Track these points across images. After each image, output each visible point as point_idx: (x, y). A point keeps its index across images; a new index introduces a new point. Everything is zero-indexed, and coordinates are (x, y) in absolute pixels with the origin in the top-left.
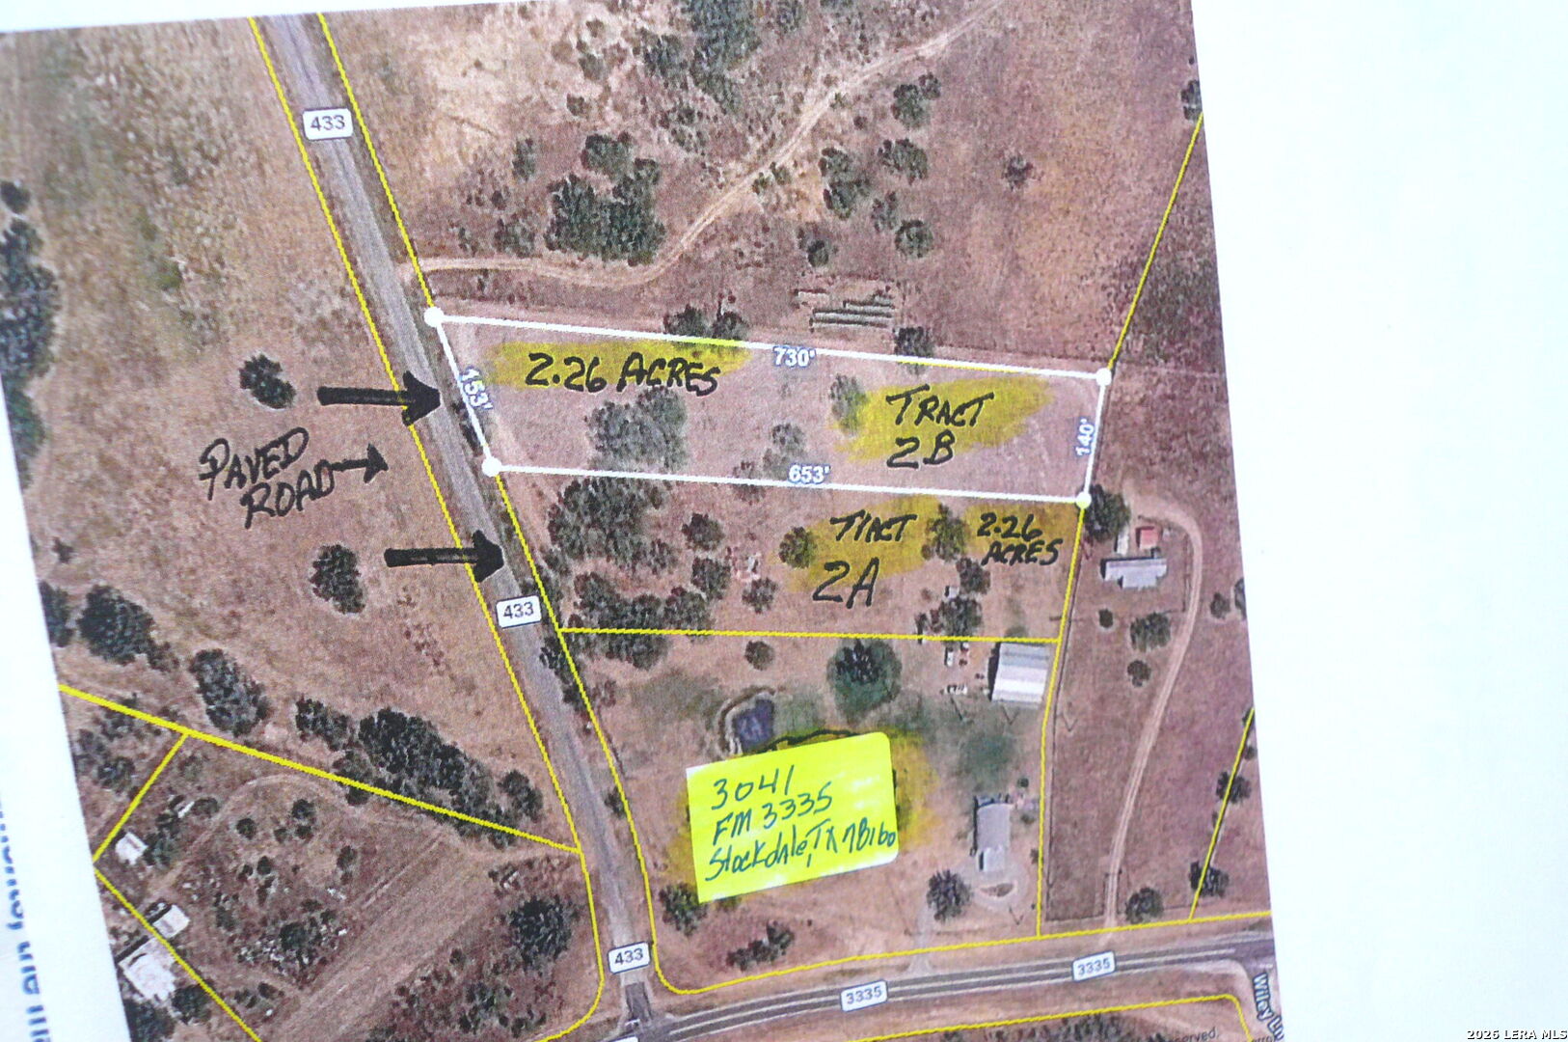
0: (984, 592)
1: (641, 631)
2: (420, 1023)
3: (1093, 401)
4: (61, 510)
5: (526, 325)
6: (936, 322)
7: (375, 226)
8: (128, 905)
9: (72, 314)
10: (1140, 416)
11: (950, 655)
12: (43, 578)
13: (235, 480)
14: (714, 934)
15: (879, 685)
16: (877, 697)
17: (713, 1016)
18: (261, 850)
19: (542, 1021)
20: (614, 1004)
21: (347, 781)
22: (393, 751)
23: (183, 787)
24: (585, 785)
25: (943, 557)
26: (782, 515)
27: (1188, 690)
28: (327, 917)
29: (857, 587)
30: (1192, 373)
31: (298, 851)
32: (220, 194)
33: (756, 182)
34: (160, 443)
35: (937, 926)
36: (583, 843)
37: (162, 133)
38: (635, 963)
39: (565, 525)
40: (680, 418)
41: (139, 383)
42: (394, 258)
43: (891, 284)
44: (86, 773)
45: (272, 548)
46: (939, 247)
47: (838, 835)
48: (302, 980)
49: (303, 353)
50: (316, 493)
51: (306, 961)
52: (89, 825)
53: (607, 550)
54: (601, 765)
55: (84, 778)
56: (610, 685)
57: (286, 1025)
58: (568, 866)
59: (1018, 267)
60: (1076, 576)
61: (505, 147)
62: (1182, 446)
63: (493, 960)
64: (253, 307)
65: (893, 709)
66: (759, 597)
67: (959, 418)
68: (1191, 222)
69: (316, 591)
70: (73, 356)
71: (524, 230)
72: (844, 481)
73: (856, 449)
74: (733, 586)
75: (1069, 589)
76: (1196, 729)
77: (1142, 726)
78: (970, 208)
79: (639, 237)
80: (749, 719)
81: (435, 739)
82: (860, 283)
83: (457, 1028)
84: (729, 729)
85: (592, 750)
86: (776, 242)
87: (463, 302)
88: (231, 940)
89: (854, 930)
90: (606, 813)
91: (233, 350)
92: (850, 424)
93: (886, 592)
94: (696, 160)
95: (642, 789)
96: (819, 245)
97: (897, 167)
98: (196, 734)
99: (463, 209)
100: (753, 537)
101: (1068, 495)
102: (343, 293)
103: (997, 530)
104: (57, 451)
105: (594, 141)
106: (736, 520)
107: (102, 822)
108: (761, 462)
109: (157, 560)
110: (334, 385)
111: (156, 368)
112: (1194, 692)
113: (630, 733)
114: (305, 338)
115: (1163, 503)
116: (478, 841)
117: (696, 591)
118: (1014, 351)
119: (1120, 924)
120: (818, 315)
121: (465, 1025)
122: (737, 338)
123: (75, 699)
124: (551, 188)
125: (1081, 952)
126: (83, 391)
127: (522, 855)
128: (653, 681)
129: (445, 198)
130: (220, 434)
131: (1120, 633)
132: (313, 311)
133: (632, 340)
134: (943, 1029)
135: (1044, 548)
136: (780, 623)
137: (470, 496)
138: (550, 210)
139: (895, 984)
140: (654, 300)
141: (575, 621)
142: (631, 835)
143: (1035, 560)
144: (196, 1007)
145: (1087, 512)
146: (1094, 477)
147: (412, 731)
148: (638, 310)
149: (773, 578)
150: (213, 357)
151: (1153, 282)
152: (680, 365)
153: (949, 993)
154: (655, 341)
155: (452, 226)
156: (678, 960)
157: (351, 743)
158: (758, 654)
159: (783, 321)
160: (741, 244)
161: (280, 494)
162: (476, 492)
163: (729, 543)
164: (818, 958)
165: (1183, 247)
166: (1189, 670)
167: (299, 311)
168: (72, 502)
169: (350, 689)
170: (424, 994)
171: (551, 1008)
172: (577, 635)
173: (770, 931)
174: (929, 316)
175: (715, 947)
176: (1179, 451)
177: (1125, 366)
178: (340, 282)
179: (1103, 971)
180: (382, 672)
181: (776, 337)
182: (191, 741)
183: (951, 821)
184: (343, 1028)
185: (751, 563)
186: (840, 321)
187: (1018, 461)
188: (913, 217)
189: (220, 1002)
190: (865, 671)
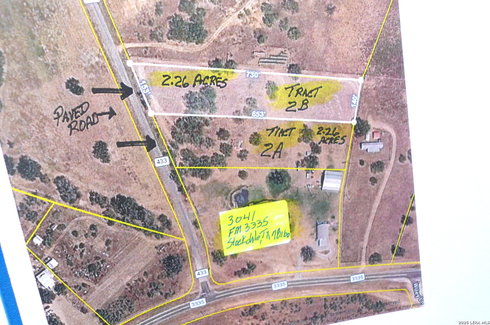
0: (319, 154)
1: (203, 168)
2: (135, 294)
3: (357, 88)
4: (9, 131)
5: (161, 65)
6: (302, 62)
7: (109, 33)
8: (38, 258)
9: (9, 65)
10: (374, 93)
11: (308, 175)
12: (5, 153)
13: (66, 120)
14: (230, 266)
15: (283, 184)
16: (283, 188)
17: (230, 292)
18: (80, 241)
19: (174, 293)
20: (197, 288)
21: (107, 218)
22: (122, 208)
23: (53, 220)
24: (186, 218)
25: (305, 142)
26: (250, 128)
27: (391, 187)
28: (103, 261)
29: (276, 152)
30: (392, 78)
31: (92, 241)
32: (56, 23)
33: (239, 15)
34: (40, 107)
35: (304, 264)
36: (186, 237)
37: (35, 3)
38: (204, 275)
39: (176, 133)
40: (215, 96)
41: (32, 88)
42: (115, 43)
43: (286, 49)
44: (22, 216)
45: (79, 142)
46: (303, 36)
47: (270, 234)
48: (96, 281)
49: (86, 76)
50: (93, 124)
51: (96, 275)
52: (24, 233)
53: (191, 141)
54: (191, 212)
55: (22, 218)
56: (193, 185)
57: (91, 296)
58: (181, 244)
59: (331, 43)
60: (351, 148)
61: (152, 5)
63: (157, 275)
64: (69, 61)
65: (288, 192)
66: (242, 155)
67: (310, 95)
68: (392, 26)
69: (94, 156)
70: (10, 79)
71: (159, 33)
72: (271, 116)
73: (275, 105)
74: (233, 152)
75: (349, 153)
76: (394, 200)
77: (374, 199)
78: (314, 22)
79: (199, 35)
80: (240, 196)
81: (135, 204)
82: (275, 49)
83: (147, 296)
84: (233, 199)
85: (188, 207)
86: (246, 35)
87: (139, 58)
88: (72, 269)
89: (276, 264)
90: (193, 227)
91: (62, 76)
92: (272, 97)
93: (286, 154)
94: (218, 8)
95: (205, 219)
96: (261, 36)
97: (288, 8)
98: (57, 203)
99: (138, 26)
100: (240, 136)
101: (348, 121)
102: (99, 56)
103: (324, 133)
104: (7, 111)
105: (182, 2)
106: (234, 130)
107: (28, 232)
108: (242, 110)
109: (41, 146)
110: (97, 87)
111: (38, 83)
112: (393, 188)
113: (200, 201)
114: (87, 72)
115: (382, 124)
116: (151, 236)
117: (222, 154)
118: (329, 72)
119: (366, 264)
120: (261, 60)
121: (149, 295)
122: (233, 68)
123: (17, 192)
124: (169, 18)
125: (353, 273)
126: (14, 91)
127: (166, 241)
128: (208, 184)
129: (132, 23)
130: (60, 104)
131: (366, 167)
132: (89, 62)
133: (198, 70)
134: (306, 297)
135: (340, 139)
136: (250, 164)
137: (144, 123)
138: (168, 26)
139: (290, 282)
140: (205, 56)
141: (181, 164)
142: (201, 234)
143: (337, 143)
144: (62, 290)
145: (355, 126)
146: (358, 114)
147: (128, 201)
148: (199, 60)
149: (247, 149)
150: (56, 79)
151: (379, 47)
152: (214, 78)
153: (308, 285)
154: (206, 70)
155: (135, 32)
156: (218, 274)
157: (108, 206)
158: (242, 174)
159: (249, 62)
160: (234, 36)
161: (81, 124)
162: (146, 122)
163: (232, 138)
164: (264, 273)
165: (390, 35)
166: (391, 180)
167: (84, 62)
168: (13, 128)
169: (107, 188)
170: (135, 286)
171: (177, 289)
172: (182, 169)
173: (248, 265)
174: (300, 60)
175: (230, 270)
176: (388, 105)
177: (368, 76)
178: (98, 52)
179: (361, 280)
180: (117, 182)
181: (247, 68)
182: (55, 206)
183: (308, 230)
184: (110, 296)
185: (240, 144)
186: (269, 62)
187: (331, 109)
188: (294, 26)
189: (70, 289)
190: (279, 180)
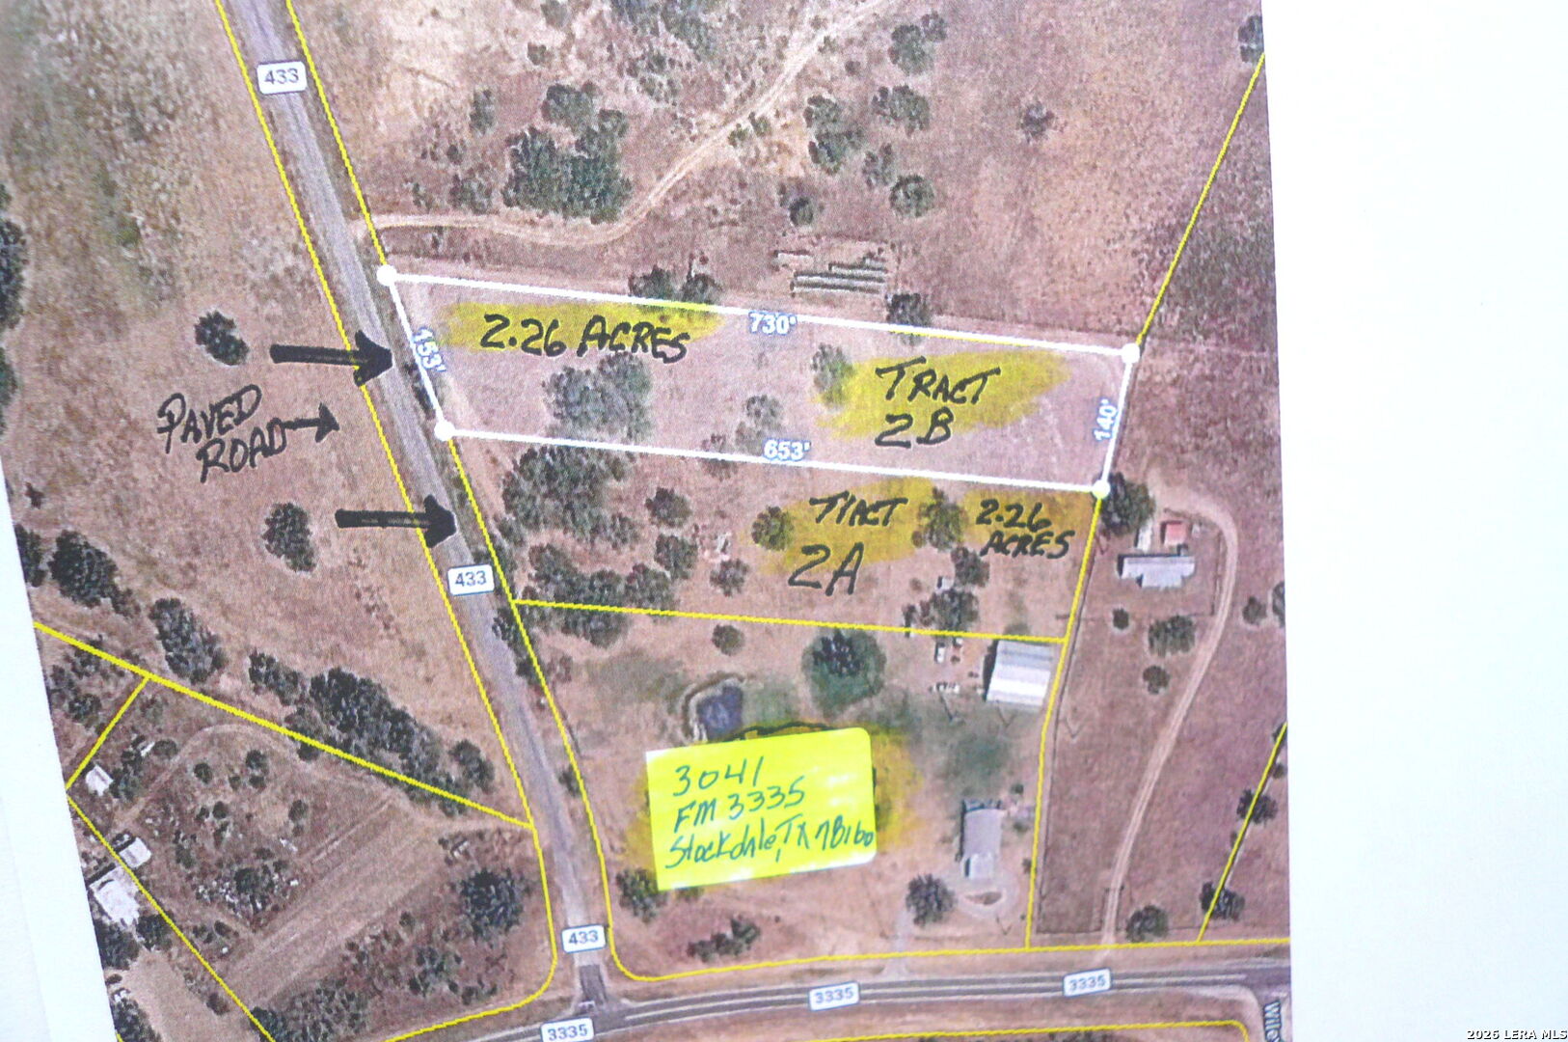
0: (982, 585)
1: (600, 608)
2: (370, 979)
3: (1116, 380)
4: (32, 457)
5: (481, 285)
6: (935, 288)
7: (329, 182)
8: (98, 833)
9: (38, 268)
10: (1172, 397)
11: (941, 651)
12: (19, 521)
13: (191, 435)
14: (674, 923)
15: (860, 677)
16: (857, 691)
17: (672, 1005)
18: (216, 795)
19: (493, 991)
20: (567, 983)
21: (298, 736)
22: (344, 711)
23: (145, 727)
24: (538, 760)
25: (936, 545)
26: (756, 493)
27: (1212, 700)
28: (280, 866)
29: (838, 574)
30: (1236, 351)
31: (252, 803)
32: (177, 150)
33: (733, 134)
34: (121, 395)
35: (916, 930)
36: (536, 819)
37: (121, 88)
38: (590, 945)
39: (518, 494)
40: (645, 386)
41: (101, 336)
42: (347, 214)
43: (884, 246)
44: (59, 706)
45: (226, 503)
46: (942, 205)
47: (810, 831)
48: (255, 923)
49: (256, 310)
50: (268, 451)
51: (259, 905)
52: (62, 754)
53: (564, 522)
54: (555, 742)
55: (57, 711)
56: (566, 661)
57: (241, 964)
58: (520, 840)
59: (1034, 228)
60: (1089, 572)
61: (462, 99)
62: (1220, 434)
63: (443, 927)
64: (208, 263)
65: (876, 705)
66: (728, 578)
67: (958, 394)
68: (1243, 180)
69: (268, 547)
70: (40, 309)
71: (480, 186)
72: (827, 458)
73: (841, 424)
74: (700, 566)
75: (1079, 586)
76: (1219, 743)
77: (1156, 736)
78: (978, 163)
79: (603, 193)
80: (714, 706)
81: (384, 702)
82: (848, 245)
83: (407, 988)
84: (693, 714)
85: (546, 726)
86: (754, 199)
87: (416, 261)
88: (189, 877)
89: (825, 929)
90: (559, 791)
91: (188, 306)
92: (834, 397)
93: (871, 581)
94: (667, 111)
95: (597, 769)
96: (802, 203)
97: (894, 116)
98: (156, 678)
99: (417, 164)
100: (722, 515)
101: (1083, 483)
102: (295, 250)
103: (999, 518)
104: (27, 400)
105: (556, 91)
106: (702, 495)
107: (74, 751)
108: (734, 436)
109: (119, 509)
110: (286, 343)
111: (117, 322)
112: (1219, 704)
113: (585, 712)
114: (258, 295)
115: (1193, 496)
116: (428, 806)
117: (660, 569)
118: (1027, 322)
119: (1118, 941)
120: (800, 278)
121: (414, 986)
122: (709, 302)
123: (48, 636)
124: (509, 141)
125: (1073, 966)
126: (50, 344)
127: (473, 826)
128: (611, 660)
129: (399, 153)
130: (176, 389)
131: (1136, 635)
132: (266, 267)
133: (594, 303)
134: (918, 1035)
135: (1053, 540)
136: (751, 607)
137: (422, 461)
138: (508, 165)
139: (868, 987)
140: (619, 260)
141: (530, 593)
142: (586, 815)
143: (1042, 552)
144: (158, 935)
145: (1105, 503)
146: (1114, 464)
147: (362, 692)
148: (601, 270)
149: (745, 560)
150: (169, 312)
151: (1194, 248)
152: (646, 330)
153: (926, 999)
154: (619, 304)
155: (407, 181)
156: (635, 945)
157: (302, 699)
158: (726, 638)
159: (760, 285)
160: (715, 201)
161: (234, 449)
162: (429, 456)
163: (697, 520)
164: (787, 955)
165: (1234, 209)
166: (1214, 679)
167: (253, 267)
168: (42, 450)
169: (300, 646)
170: (373, 953)
171: (502, 979)
172: (531, 608)
173: (735, 925)
174: (927, 281)
175: (675, 936)
176: (1216, 438)
177: (1156, 342)
178: (292, 239)
179: (1096, 988)
180: (332, 631)
181: (753, 302)
182: (151, 685)
183: (935, 825)
184: (294, 975)
185: (721, 542)
186: (825, 286)
187: (1025, 444)
188: (911, 172)
189: (180, 933)
190: (845, 663)
